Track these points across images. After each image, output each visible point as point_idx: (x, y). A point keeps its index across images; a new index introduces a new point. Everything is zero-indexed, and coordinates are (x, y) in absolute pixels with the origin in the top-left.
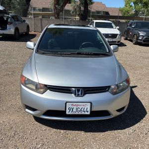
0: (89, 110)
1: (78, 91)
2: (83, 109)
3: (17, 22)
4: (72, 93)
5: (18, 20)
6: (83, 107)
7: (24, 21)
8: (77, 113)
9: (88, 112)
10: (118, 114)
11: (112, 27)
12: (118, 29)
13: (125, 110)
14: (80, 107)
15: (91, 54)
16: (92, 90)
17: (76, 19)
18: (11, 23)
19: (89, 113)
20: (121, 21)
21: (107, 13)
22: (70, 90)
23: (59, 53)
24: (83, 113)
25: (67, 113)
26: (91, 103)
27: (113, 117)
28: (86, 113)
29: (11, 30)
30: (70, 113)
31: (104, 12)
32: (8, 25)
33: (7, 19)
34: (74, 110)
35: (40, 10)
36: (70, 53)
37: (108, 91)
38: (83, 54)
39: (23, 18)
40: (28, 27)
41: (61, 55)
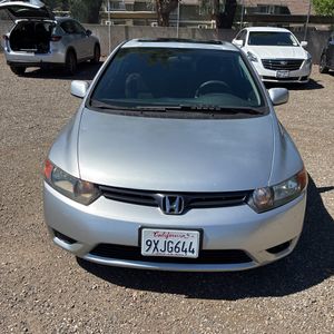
0: (196, 246)
1: (172, 200)
2: (180, 246)
3: (71, 36)
4: (156, 206)
5: (75, 32)
6: (182, 240)
7: (89, 32)
8: (167, 254)
9: (193, 252)
10: (272, 258)
11: (290, 43)
12: (305, 48)
13: (291, 248)
14: (175, 240)
15: (215, 111)
16: (207, 200)
17: (209, 25)
18: (58, 38)
19: (195, 255)
20: (318, 27)
21: (285, 10)
22: (152, 199)
23: (139, 107)
24: (182, 254)
25: (143, 252)
26: (201, 231)
27: (257, 265)
28: (189, 255)
29: (57, 54)
30: (150, 253)
31: (276, 7)
32: (51, 43)
33: (51, 28)
34: (161, 246)
35: (128, 7)
36: (164, 108)
37: (246, 202)
38: (196, 110)
39: (87, 27)
40: (97, 45)
41: (143, 113)
